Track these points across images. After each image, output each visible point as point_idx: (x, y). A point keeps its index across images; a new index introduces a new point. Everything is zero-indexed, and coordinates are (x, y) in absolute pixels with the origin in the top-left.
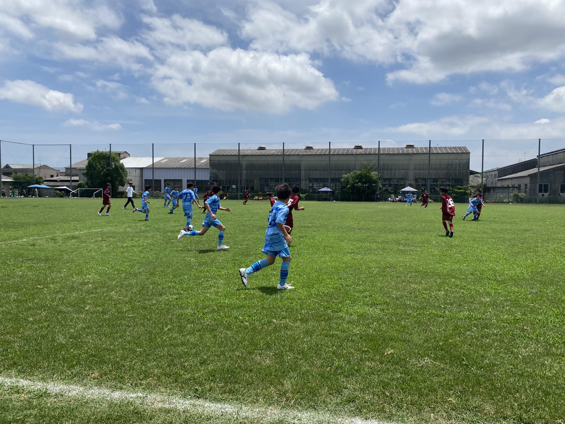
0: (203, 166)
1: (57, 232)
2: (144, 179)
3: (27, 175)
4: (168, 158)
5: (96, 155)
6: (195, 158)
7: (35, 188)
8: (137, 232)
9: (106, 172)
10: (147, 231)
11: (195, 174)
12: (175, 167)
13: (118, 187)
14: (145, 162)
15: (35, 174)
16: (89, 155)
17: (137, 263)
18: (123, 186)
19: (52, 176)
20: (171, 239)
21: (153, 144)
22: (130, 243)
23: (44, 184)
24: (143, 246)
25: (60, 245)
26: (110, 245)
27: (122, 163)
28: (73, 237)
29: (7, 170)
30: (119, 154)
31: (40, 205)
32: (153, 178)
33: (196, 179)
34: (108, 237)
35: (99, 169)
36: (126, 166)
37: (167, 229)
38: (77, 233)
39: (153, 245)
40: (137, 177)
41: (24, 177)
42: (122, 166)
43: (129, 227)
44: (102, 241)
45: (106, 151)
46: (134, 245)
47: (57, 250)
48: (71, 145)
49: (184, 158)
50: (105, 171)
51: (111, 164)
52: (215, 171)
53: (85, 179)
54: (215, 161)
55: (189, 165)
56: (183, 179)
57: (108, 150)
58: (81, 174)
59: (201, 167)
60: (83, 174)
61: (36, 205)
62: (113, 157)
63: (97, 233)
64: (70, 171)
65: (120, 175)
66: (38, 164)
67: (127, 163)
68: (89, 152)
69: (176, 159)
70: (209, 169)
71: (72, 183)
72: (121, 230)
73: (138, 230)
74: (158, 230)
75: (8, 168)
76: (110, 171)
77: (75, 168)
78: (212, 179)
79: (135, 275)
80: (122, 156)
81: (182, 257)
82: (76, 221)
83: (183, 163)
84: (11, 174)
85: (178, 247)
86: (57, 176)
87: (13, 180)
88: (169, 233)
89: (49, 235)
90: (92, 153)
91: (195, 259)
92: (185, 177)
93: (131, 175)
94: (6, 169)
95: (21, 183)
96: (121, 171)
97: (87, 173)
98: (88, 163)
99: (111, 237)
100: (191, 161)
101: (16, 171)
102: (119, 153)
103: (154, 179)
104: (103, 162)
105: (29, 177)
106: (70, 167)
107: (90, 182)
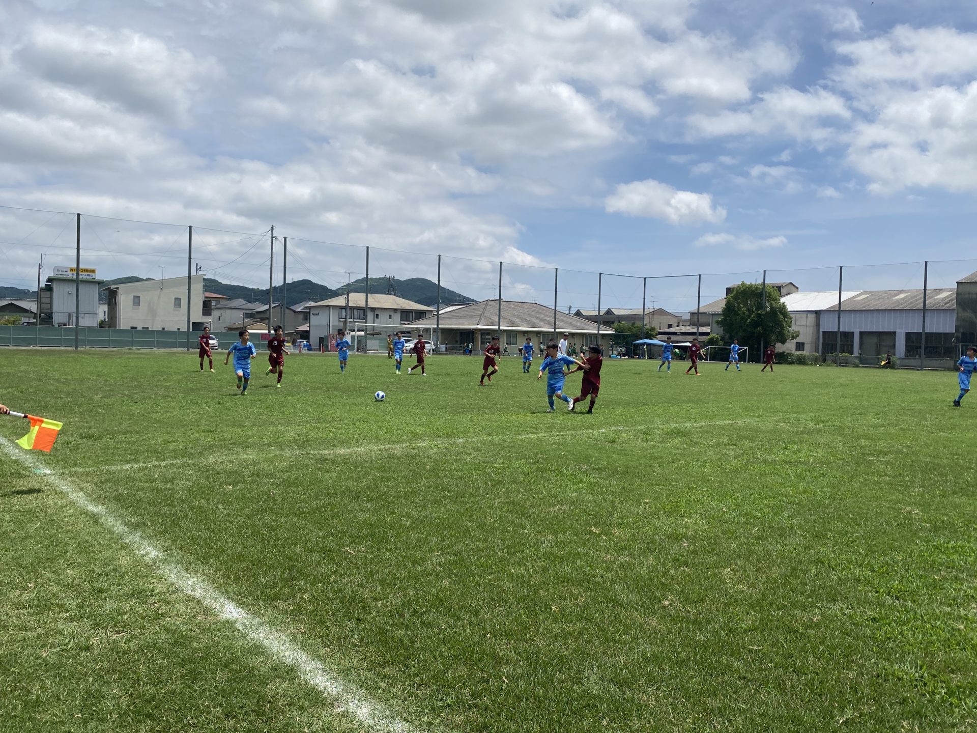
0: (942, 306)
1: (657, 420)
2: (821, 330)
3: (633, 324)
4: (870, 292)
5: (740, 291)
6: (925, 289)
7: (644, 344)
8: (797, 433)
9: (756, 319)
10: (819, 431)
11: (924, 322)
12: (883, 308)
13: (775, 344)
14: (825, 300)
15: (645, 323)
16: (729, 290)
17: (788, 503)
18: (783, 342)
19: (670, 326)
20: (868, 454)
21: (841, 267)
22: (781, 456)
23: (657, 338)
24: (805, 463)
25: (655, 446)
26: (743, 454)
27: (784, 303)
28: (680, 433)
29: (609, 317)
30: (779, 288)
31: (644, 371)
32: (839, 328)
33: (926, 331)
34: (741, 438)
35: (744, 313)
36: (790, 307)
37: (860, 431)
38: (688, 425)
39: (828, 463)
40: (808, 328)
41: (630, 328)
42: (783, 309)
43: (785, 420)
44: (729, 445)
45: (757, 283)
46: (788, 459)
47: (646, 456)
48: (700, 275)
49: (902, 291)
50: (754, 317)
51: (763, 305)
52: (968, 314)
53: (721, 330)
54: (969, 294)
55: (912, 303)
56: (897, 331)
57: (760, 281)
58: (714, 322)
59: (937, 307)
60: (718, 323)
61: (638, 372)
62: (769, 293)
63: (722, 428)
64: (697, 318)
65: (779, 324)
66: (651, 306)
67: (793, 303)
68: (729, 286)
69: (886, 292)
70: (956, 311)
71: (700, 337)
72: (769, 425)
73: (800, 428)
74: (840, 430)
75: (610, 314)
76: (762, 317)
77: (705, 313)
78: (961, 330)
79: (782, 532)
80: (783, 291)
81: (891, 501)
82: (693, 402)
83: (898, 300)
84: (613, 322)
85: (881, 476)
86: (678, 326)
87: (614, 332)
88: (863, 441)
89: (642, 424)
90: (734, 288)
91: (922, 511)
92: (902, 328)
93: (798, 323)
94: (607, 316)
95: (625, 337)
96: (781, 317)
97: (725, 320)
98: (726, 305)
99: (746, 438)
100: (915, 296)
101: (620, 318)
102: (780, 285)
103: (841, 330)
104: (751, 302)
105: (637, 327)
106: (697, 311)
107: (727, 336)
